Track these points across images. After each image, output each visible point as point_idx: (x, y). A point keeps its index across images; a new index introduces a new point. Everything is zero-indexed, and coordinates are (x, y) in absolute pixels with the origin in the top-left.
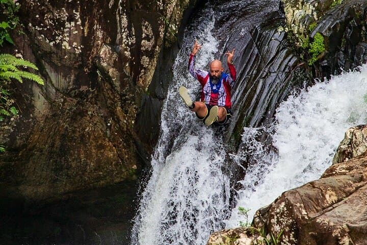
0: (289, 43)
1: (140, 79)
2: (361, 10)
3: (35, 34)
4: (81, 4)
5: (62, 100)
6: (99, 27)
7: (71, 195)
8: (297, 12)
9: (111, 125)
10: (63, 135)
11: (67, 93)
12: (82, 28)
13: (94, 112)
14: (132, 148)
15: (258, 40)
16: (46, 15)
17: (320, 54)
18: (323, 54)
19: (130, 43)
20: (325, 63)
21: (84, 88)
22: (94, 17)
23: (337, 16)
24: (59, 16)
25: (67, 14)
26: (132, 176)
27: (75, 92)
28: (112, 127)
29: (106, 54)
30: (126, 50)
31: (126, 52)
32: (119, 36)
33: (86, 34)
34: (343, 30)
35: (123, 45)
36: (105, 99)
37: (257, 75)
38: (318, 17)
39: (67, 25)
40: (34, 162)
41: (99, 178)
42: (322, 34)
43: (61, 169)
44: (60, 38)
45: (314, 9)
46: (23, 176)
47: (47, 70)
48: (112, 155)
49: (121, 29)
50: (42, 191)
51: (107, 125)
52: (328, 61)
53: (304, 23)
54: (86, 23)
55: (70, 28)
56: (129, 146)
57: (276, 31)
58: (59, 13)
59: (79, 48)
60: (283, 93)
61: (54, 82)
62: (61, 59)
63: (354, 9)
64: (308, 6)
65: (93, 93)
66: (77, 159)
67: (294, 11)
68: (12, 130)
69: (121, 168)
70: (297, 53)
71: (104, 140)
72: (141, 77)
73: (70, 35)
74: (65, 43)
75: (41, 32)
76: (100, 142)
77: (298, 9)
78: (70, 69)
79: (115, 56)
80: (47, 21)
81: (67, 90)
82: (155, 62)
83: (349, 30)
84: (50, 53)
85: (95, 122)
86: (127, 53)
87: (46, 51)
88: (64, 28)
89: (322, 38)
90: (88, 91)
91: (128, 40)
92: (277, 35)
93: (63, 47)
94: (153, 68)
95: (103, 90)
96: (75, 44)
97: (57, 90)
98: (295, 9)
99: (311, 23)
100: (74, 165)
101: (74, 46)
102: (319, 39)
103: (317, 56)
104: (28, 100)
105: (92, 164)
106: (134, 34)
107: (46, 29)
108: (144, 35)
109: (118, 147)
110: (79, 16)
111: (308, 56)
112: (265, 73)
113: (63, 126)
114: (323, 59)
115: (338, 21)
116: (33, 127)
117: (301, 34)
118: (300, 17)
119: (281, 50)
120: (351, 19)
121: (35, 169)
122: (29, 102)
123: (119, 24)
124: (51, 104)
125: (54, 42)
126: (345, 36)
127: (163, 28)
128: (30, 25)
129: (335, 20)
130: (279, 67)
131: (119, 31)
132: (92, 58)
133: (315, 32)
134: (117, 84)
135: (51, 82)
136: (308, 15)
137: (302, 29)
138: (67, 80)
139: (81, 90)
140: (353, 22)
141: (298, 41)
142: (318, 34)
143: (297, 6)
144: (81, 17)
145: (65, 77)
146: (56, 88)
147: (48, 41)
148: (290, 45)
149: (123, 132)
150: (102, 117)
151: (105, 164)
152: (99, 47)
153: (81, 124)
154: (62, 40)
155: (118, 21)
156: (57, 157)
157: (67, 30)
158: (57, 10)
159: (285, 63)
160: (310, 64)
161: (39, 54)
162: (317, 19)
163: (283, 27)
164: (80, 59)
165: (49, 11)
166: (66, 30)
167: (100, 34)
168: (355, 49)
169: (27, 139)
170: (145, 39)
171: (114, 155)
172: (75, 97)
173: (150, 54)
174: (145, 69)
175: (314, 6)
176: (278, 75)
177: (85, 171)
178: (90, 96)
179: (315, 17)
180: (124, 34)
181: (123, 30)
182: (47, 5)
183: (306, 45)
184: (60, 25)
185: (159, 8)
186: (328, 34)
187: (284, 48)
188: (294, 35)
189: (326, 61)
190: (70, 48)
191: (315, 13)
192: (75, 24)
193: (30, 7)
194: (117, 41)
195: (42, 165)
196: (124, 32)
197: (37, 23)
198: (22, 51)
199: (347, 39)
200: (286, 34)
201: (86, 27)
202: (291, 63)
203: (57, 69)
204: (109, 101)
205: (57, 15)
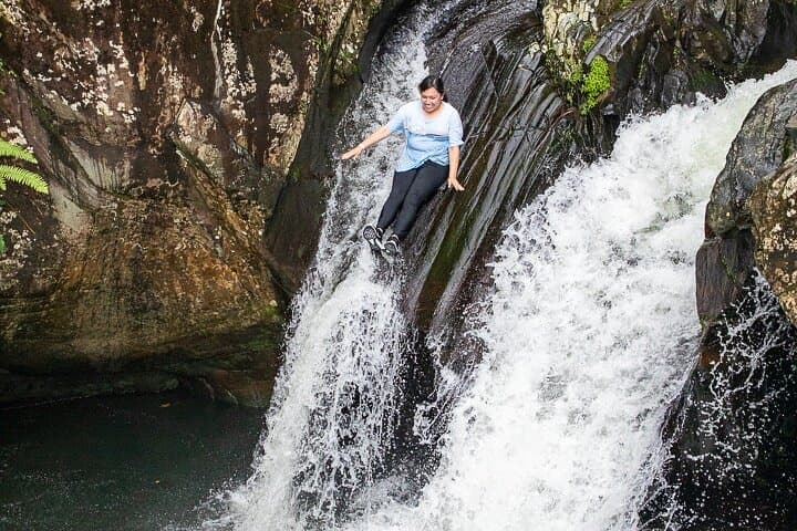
0: (549, 72)
1: (271, 155)
2: (673, 11)
3: (40, 90)
4: (125, 28)
5: (116, 206)
6: (173, 68)
7: (172, 346)
8: (563, 16)
9: (221, 238)
10: (132, 260)
11: (121, 193)
12: (132, 75)
13: (184, 219)
14: (264, 273)
15: (496, 67)
16: (57, 52)
17: (601, 93)
18: (606, 94)
19: (244, 93)
20: (610, 110)
21: (154, 183)
22: (159, 51)
23: (633, 22)
24: (83, 53)
25: (97, 50)
26: (271, 316)
27: (139, 190)
28: (225, 242)
29: (189, 120)
30: (236, 107)
31: (234, 111)
32: (219, 83)
33: (142, 86)
34: (643, 49)
35: (229, 99)
36: (201, 196)
37: (489, 133)
38: (599, 26)
39: (101, 70)
40: (89, 306)
41: (214, 321)
42: (605, 58)
43: (144, 309)
44: (89, 96)
45: (593, 11)
46: (75, 327)
47: (75, 154)
48: (231, 285)
49: (223, 68)
50: (117, 343)
51: (214, 239)
52: (615, 106)
53: (574, 37)
54: (141, 64)
55: (107, 76)
56: (258, 268)
57: (527, 52)
58: (80, 47)
59: (131, 112)
60: (533, 171)
61: (92, 175)
62: (99, 135)
63: (661, 9)
64: (582, 5)
65: (175, 188)
66: (169, 294)
67: (558, 16)
68: (20, 266)
69: (249, 305)
70: (561, 91)
71: (214, 262)
72: (273, 152)
73: (109, 89)
74: (101, 105)
75: (49, 86)
76: (206, 266)
77: (565, 11)
78: (120, 150)
79: (209, 121)
80: (59, 64)
81: (121, 188)
82: (302, 121)
83: (653, 49)
84: (76, 123)
85: (191, 235)
86: (239, 114)
87: (68, 120)
88: (96, 76)
89: (605, 65)
90: (164, 187)
91: (239, 87)
92: (527, 58)
93: (99, 113)
94: (298, 132)
95: (194, 182)
96: (121, 106)
97: (100, 189)
98: (560, 10)
99: (586, 37)
100: (165, 302)
101: (119, 109)
102: (599, 67)
103: (595, 97)
104: (44, 210)
105: (198, 301)
106: (252, 75)
107: (59, 79)
108: (274, 76)
109: (241, 272)
110: (122, 52)
111: (580, 97)
112: (504, 131)
113: (129, 246)
114: (606, 102)
115: (633, 34)
116: (64, 255)
117: (568, 57)
118: (569, 26)
119: (534, 87)
120: (657, 28)
121: (93, 314)
122: (46, 214)
123: (217, 61)
124: (93, 215)
125: (79, 103)
126: (646, 59)
127: (316, 58)
128: (26, 72)
129: (628, 31)
130: (529, 119)
131: (218, 72)
132: (161, 128)
133: (593, 53)
134: (219, 172)
135: (86, 176)
136: (582, 21)
137: (571, 48)
138: (117, 171)
139: (149, 185)
140: (660, 35)
141: (564, 70)
142: (598, 58)
143: (564, 5)
144: (128, 54)
145: (111, 165)
146: (97, 186)
147: (65, 102)
148: (550, 76)
149: (245, 249)
150: (202, 225)
151: (221, 299)
152: (177, 107)
153: (165, 240)
154: (95, 99)
155: (215, 54)
156: (133, 293)
157: (102, 79)
158: (75, 42)
159: (539, 112)
160: (584, 112)
161: (55, 126)
162: (596, 29)
163: (539, 42)
164: (136, 132)
165: (61, 45)
166: (99, 80)
167: (176, 82)
168: (663, 80)
169: (57, 277)
170: (276, 82)
171: (234, 285)
172: (142, 197)
173: (290, 109)
174: (280, 136)
175: (592, 6)
176: (526, 134)
177: (189, 311)
178: (171, 194)
179: (594, 25)
180: (231, 77)
181: (227, 71)
182: (54, 33)
183: (577, 78)
184: (87, 70)
185: (307, 22)
186: (615, 59)
187: (539, 83)
188: (556, 58)
189: (611, 106)
190: (112, 113)
191: (594, 19)
192: (117, 68)
193: (23, 37)
194: (217, 92)
195: (107, 308)
196: (228, 74)
197: (41, 68)
198: (19, 122)
199: (649, 66)
200: (543, 58)
201: (142, 72)
202: (550, 112)
203: (94, 153)
204: (209, 201)
205: (78, 52)
